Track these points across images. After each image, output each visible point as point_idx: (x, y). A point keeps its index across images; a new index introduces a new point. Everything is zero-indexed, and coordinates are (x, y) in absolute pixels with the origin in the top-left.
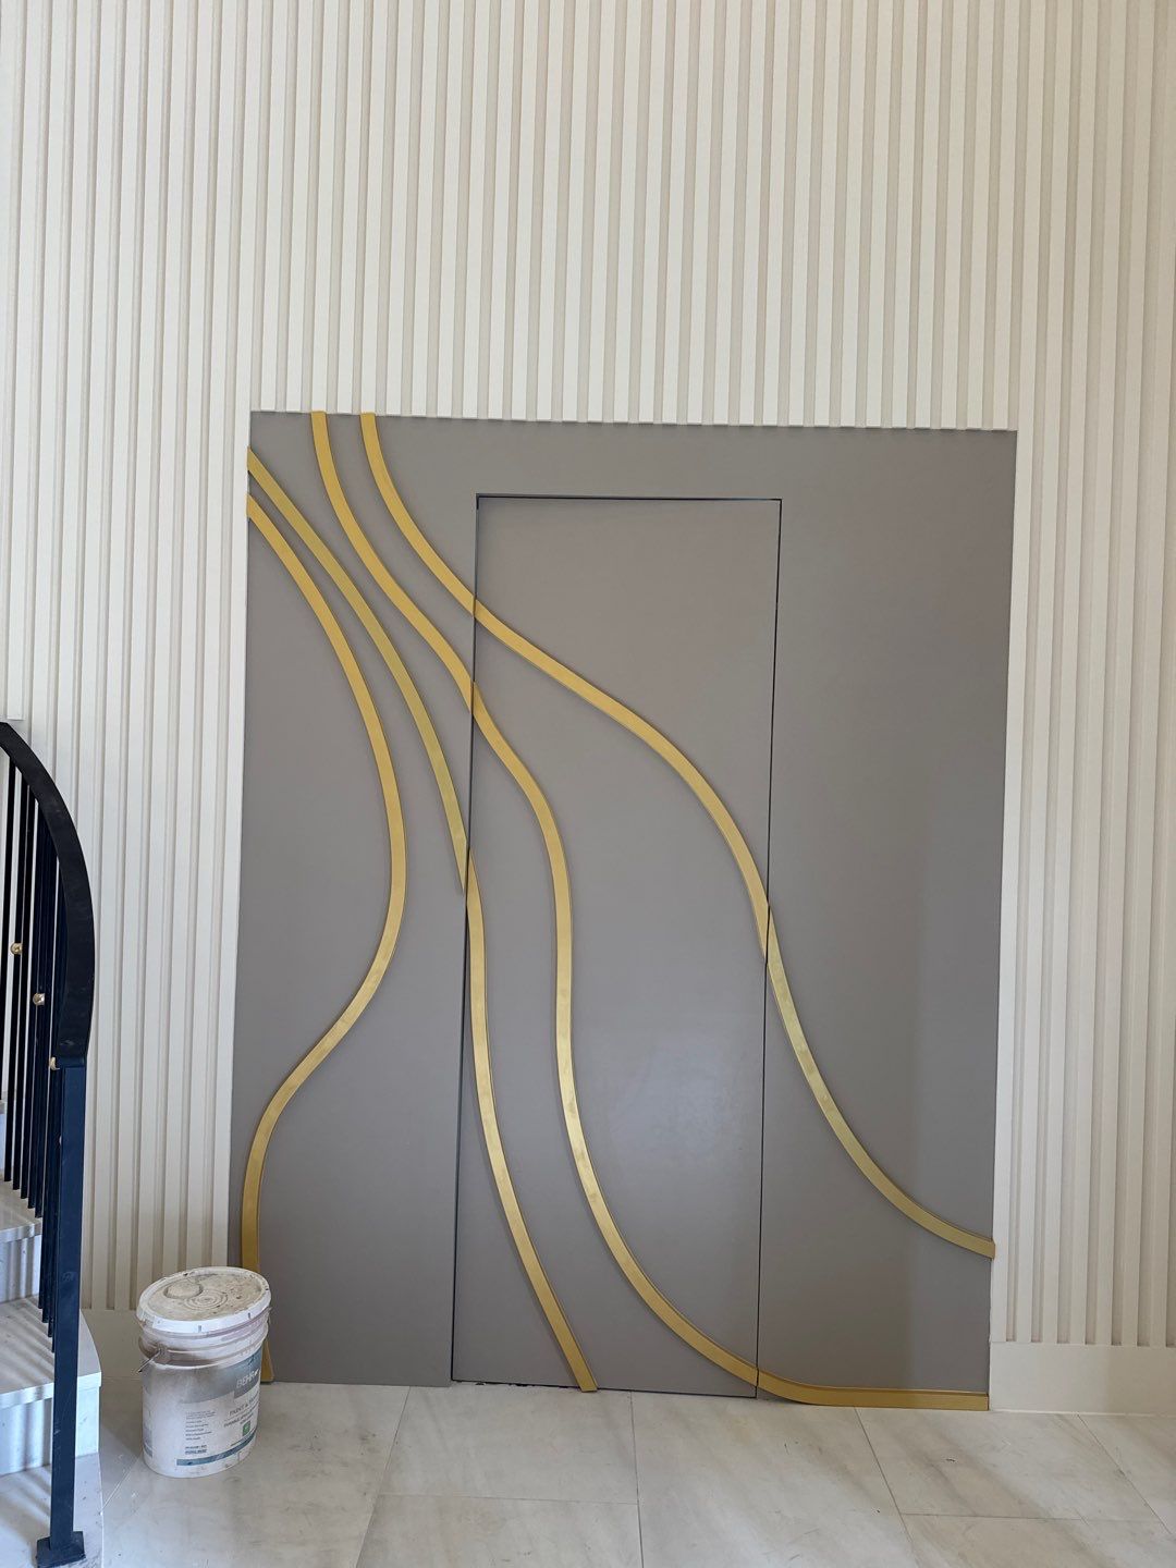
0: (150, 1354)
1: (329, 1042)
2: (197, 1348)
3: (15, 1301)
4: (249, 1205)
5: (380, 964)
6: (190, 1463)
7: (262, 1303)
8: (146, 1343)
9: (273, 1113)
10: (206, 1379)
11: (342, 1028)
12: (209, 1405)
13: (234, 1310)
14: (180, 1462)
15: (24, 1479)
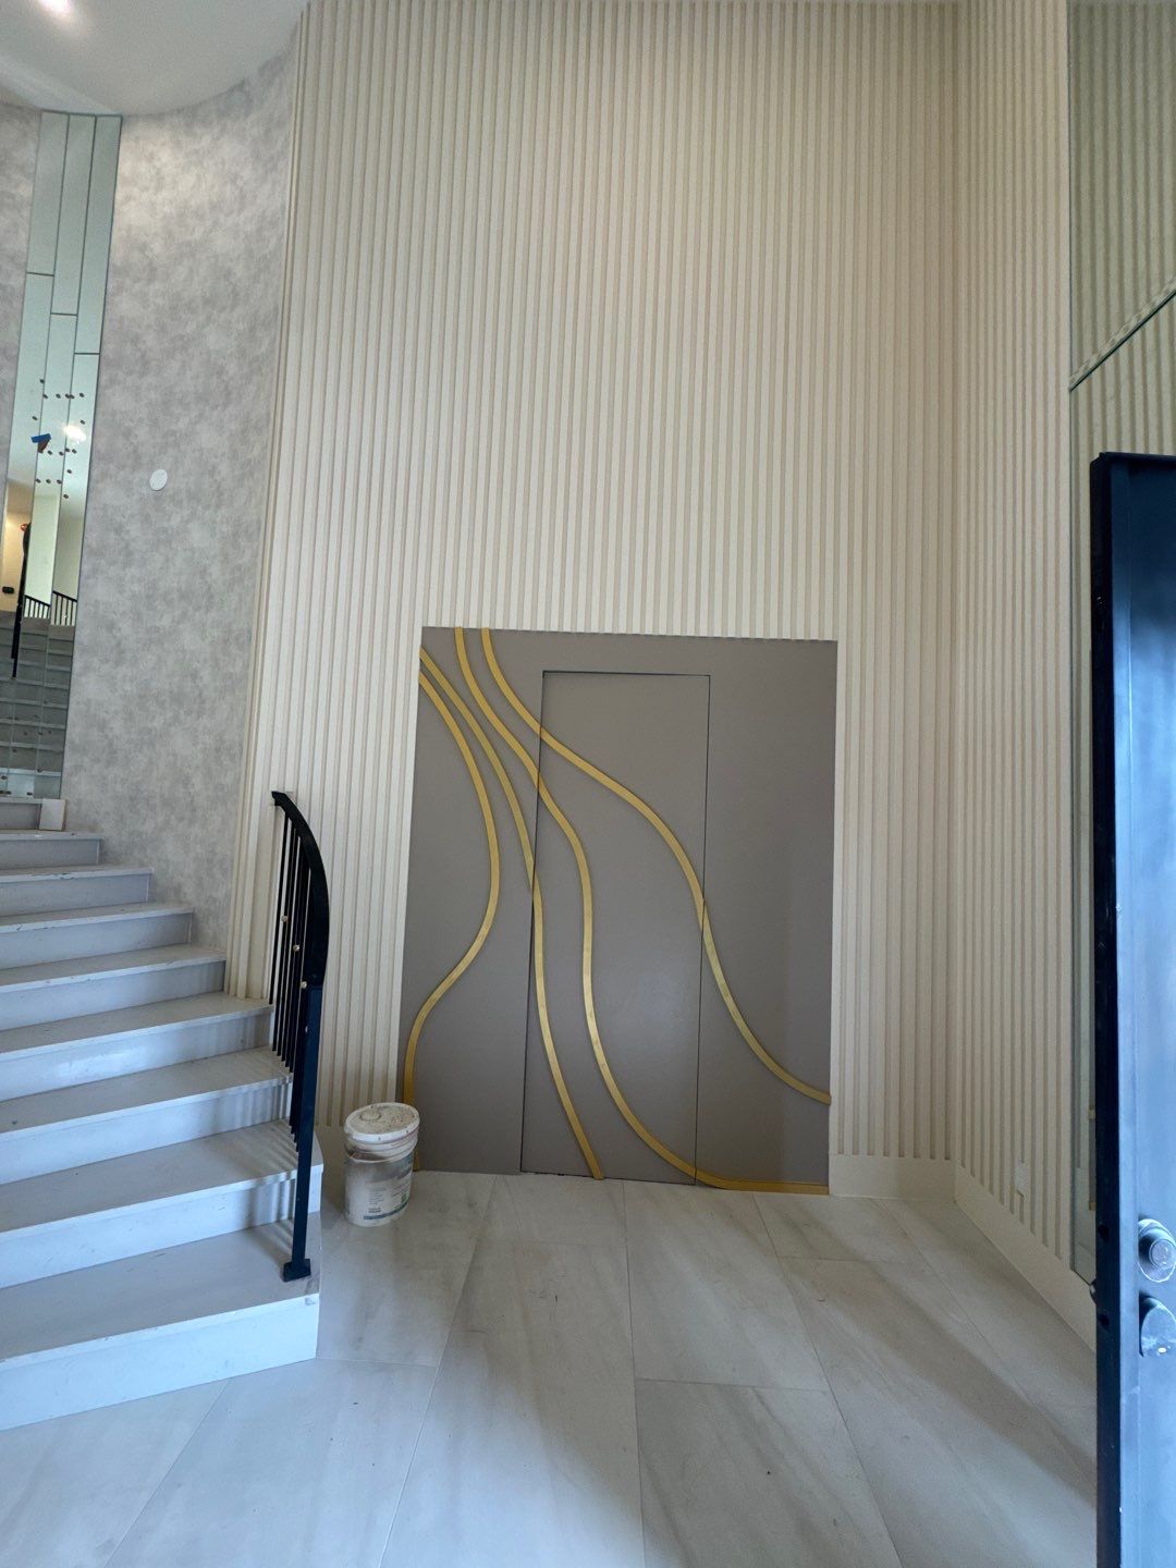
0: (351, 1153)
1: (456, 974)
2: (377, 1150)
3: (275, 1120)
4: (409, 1067)
5: (484, 931)
6: (371, 1218)
7: (414, 1125)
8: (349, 1148)
9: (423, 1014)
10: (381, 1168)
11: (462, 967)
12: (382, 1184)
13: (399, 1128)
14: (366, 1218)
15: (277, 1226)
